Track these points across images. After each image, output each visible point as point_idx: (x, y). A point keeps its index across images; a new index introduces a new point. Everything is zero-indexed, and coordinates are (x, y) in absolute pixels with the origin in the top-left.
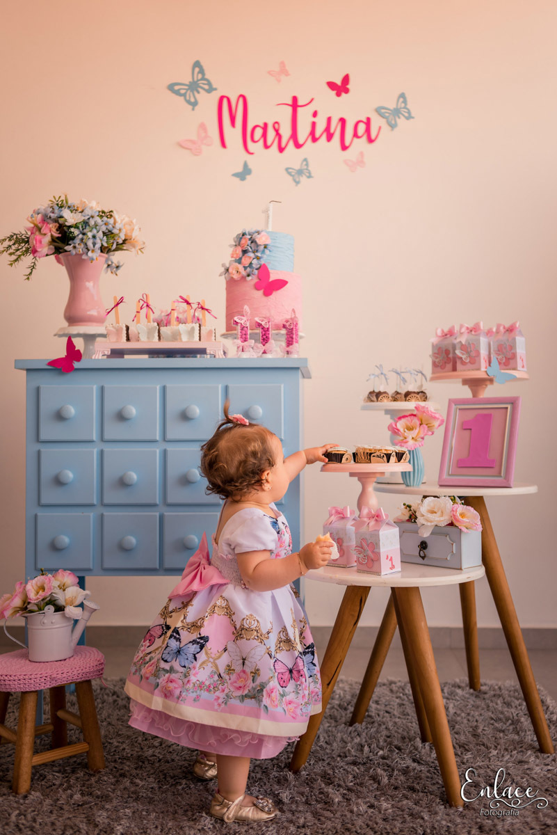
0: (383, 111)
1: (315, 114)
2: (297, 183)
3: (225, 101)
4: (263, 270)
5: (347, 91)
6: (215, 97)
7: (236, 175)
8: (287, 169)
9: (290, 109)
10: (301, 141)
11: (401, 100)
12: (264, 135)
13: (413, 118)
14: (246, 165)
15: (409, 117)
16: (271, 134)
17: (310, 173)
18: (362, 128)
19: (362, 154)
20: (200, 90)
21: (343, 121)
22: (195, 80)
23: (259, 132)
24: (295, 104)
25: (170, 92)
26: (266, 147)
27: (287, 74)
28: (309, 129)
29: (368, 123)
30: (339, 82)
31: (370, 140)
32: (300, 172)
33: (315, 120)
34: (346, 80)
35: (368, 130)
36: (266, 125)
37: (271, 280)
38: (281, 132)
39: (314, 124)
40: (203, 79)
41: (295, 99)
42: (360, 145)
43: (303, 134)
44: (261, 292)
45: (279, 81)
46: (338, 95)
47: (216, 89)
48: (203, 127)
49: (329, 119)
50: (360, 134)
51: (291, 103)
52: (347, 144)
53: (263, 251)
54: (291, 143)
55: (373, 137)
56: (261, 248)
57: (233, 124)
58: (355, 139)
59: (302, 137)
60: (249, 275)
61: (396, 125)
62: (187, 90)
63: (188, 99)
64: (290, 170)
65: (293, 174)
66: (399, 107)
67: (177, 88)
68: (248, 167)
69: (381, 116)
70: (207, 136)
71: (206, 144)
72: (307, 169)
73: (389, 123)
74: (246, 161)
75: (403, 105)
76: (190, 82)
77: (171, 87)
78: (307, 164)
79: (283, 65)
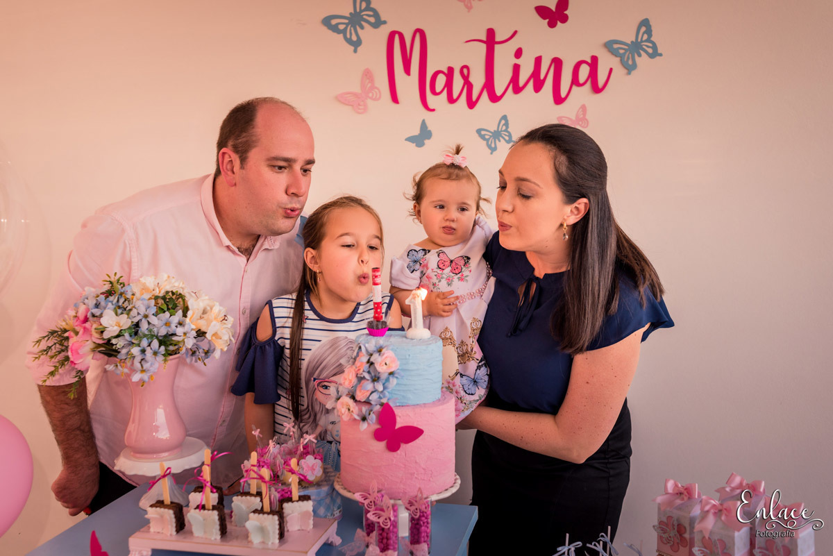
0: (616, 46)
1: (518, 53)
2: (493, 150)
3: (397, 38)
4: (387, 414)
5: (564, 19)
6: (384, 32)
7: (410, 139)
8: (479, 131)
9: (483, 47)
10: (499, 92)
12: (449, 85)
13: (661, 55)
14: (424, 125)
15: (655, 54)
16: (458, 82)
17: (510, 136)
18: (584, 71)
19: (584, 108)
20: (363, 23)
21: (557, 63)
23: (441, 81)
24: (490, 40)
26: (451, 100)
28: (509, 75)
29: (594, 63)
31: (597, 89)
32: (497, 135)
33: (517, 61)
35: (593, 75)
36: (451, 70)
37: (398, 426)
38: (471, 79)
39: (516, 68)
40: (368, 8)
41: (491, 33)
42: (581, 95)
43: (502, 79)
44: (383, 444)
45: (469, 8)
46: (552, 25)
47: (385, 22)
48: (368, 75)
49: (538, 61)
50: (582, 80)
51: (485, 39)
52: (563, 95)
53: (387, 380)
54: (485, 94)
55: (601, 84)
56: (384, 376)
57: (407, 70)
58: (574, 87)
59: (500, 86)
60: (364, 419)
61: (634, 66)
62: (347, 24)
63: (348, 36)
64: (483, 133)
65: (487, 137)
66: (639, 40)
67: (334, 22)
68: (427, 128)
69: (613, 54)
70: (373, 87)
71: (371, 98)
72: (506, 130)
73: (624, 64)
74: (424, 121)
75: (645, 37)
76: (351, 14)
77: (327, 22)
78: (507, 124)
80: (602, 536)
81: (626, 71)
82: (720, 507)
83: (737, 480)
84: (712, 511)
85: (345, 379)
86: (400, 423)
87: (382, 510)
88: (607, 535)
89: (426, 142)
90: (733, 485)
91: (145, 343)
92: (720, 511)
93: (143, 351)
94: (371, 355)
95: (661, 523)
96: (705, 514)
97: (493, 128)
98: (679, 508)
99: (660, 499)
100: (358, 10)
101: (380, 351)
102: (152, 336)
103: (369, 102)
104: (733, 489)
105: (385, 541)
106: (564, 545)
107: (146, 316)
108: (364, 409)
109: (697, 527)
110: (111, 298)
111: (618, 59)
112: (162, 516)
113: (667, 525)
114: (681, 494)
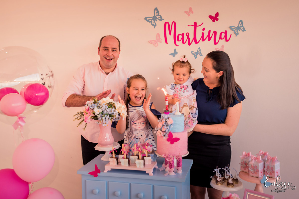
0: (232, 28)
1: (204, 29)
2: (196, 58)
3: (167, 24)
4: (170, 135)
6: (163, 22)
7: (171, 54)
8: (192, 52)
9: (193, 27)
10: (198, 41)
11: (241, 23)
12: (183, 38)
15: (244, 30)
16: (185, 38)
17: (201, 54)
18: (223, 35)
19: (223, 46)
20: (157, 20)
21: (215, 32)
23: (180, 37)
24: (195, 25)
25: (145, 21)
26: (183, 43)
27: (193, 13)
28: (201, 36)
29: (226, 33)
31: (227, 40)
32: (197, 53)
33: (203, 32)
34: (217, 14)
35: (226, 36)
36: (183, 34)
37: (173, 138)
38: (189, 37)
39: (203, 34)
40: (158, 15)
41: (195, 23)
42: (222, 42)
43: (198, 37)
45: (189, 16)
46: (214, 21)
48: (158, 35)
49: (210, 32)
50: (222, 37)
51: (194, 25)
52: (217, 42)
53: (170, 126)
54: (194, 41)
55: (228, 39)
56: (169, 125)
57: (170, 34)
58: (220, 40)
59: (198, 39)
60: (164, 136)
61: (238, 34)
62: (152, 20)
63: (152, 23)
64: (193, 53)
65: (194, 54)
66: (239, 26)
67: (148, 19)
68: (176, 51)
69: (231, 30)
70: (160, 39)
71: (159, 42)
72: (200, 52)
73: (235, 33)
74: (175, 49)
75: (241, 25)
76: (153, 17)
77: (146, 19)
78: (200, 50)
79: (191, 9)
80: (226, 167)
81: (235, 35)
82: (256, 158)
83: (262, 152)
84: (254, 159)
85: (159, 126)
86: (174, 137)
87: (170, 158)
88: (227, 166)
89: (176, 55)
90: (261, 153)
91: (106, 116)
92: (256, 159)
93: (105, 118)
94: (166, 119)
95: (241, 163)
96: (252, 160)
97: (196, 51)
98: (246, 158)
99: (241, 157)
100: (155, 16)
101: (168, 118)
102: (107, 115)
103: (158, 43)
104: (260, 154)
105: (171, 166)
106: (216, 169)
107: (105, 109)
108: (164, 133)
109: (250, 163)
110: (95, 104)
111: (233, 32)
112: (113, 161)
113: (243, 163)
114: (247, 155)
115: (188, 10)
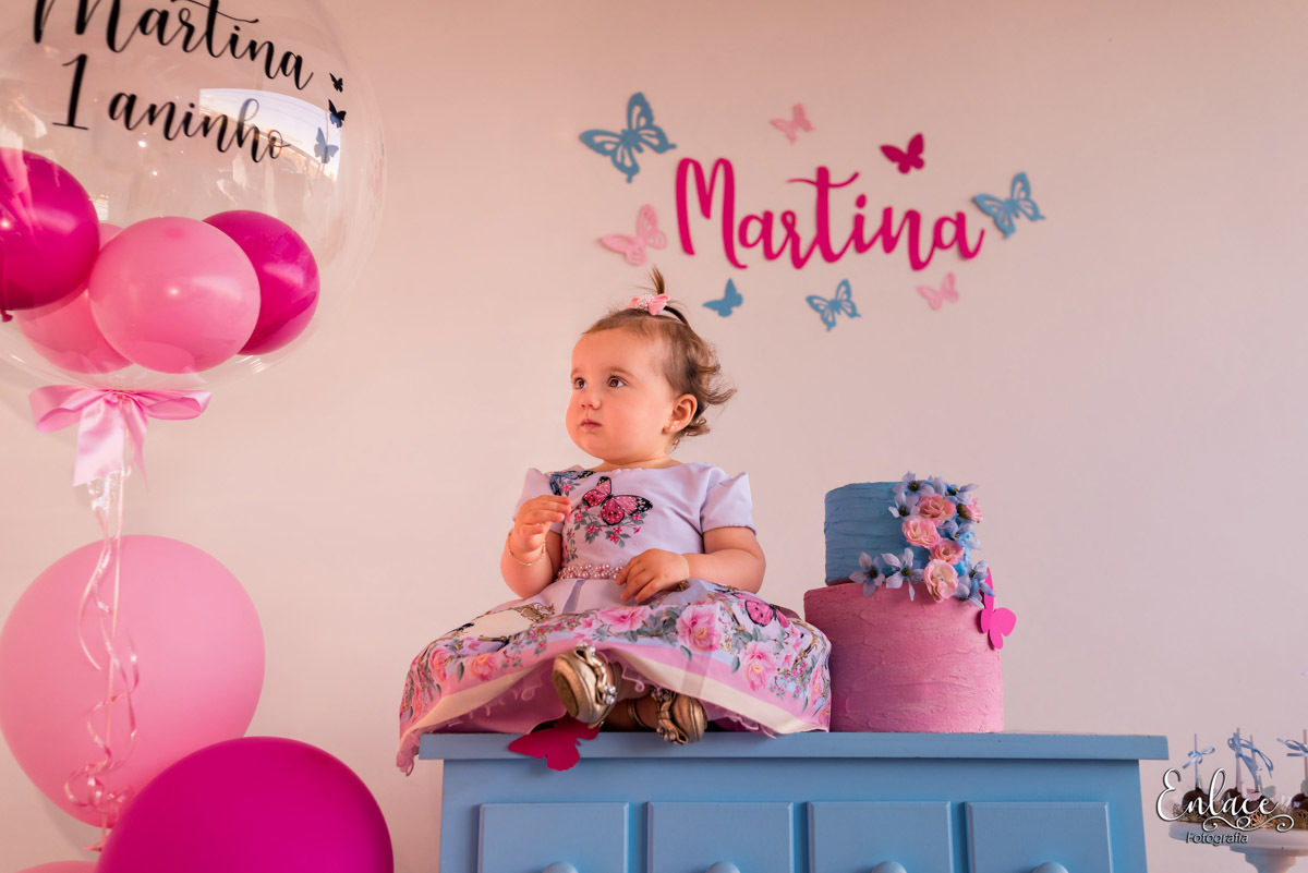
0: (988, 203)
1: (861, 202)
2: (830, 325)
3: (691, 169)
5: (919, 164)
6: (671, 161)
7: (711, 305)
8: (810, 299)
9: (812, 191)
10: (836, 248)
11: (1019, 185)
12: (766, 235)
13: (1043, 218)
14: (730, 287)
16: (779, 234)
17: (853, 308)
18: (949, 232)
19: (951, 278)
20: (643, 146)
21: (913, 218)
22: (634, 127)
23: (754, 230)
24: (823, 181)
26: (770, 255)
27: (807, 127)
28: (850, 228)
29: (960, 221)
30: (903, 146)
31: (967, 254)
32: (835, 305)
33: (860, 211)
34: (917, 143)
35: (960, 236)
36: (768, 215)
38: (799, 229)
39: (859, 221)
40: (650, 126)
41: (823, 173)
42: (947, 260)
43: (839, 234)
46: (904, 169)
47: (673, 147)
48: (647, 214)
49: (888, 213)
50: (946, 241)
51: (815, 180)
52: (923, 258)
54: (817, 250)
55: (971, 247)
57: (706, 211)
58: (937, 250)
59: (837, 242)
61: (1011, 229)
62: (618, 145)
63: (619, 161)
64: (815, 302)
65: (822, 308)
66: (1015, 198)
67: (598, 139)
68: (735, 291)
69: (983, 212)
70: (655, 231)
71: (653, 246)
72: (848, 300)
73: (998, 226)
74: (730, 280)
75: (1023, 194)
76: (623, 131)
77: (587, 138)
78: (848, 292)
79: (799, 112)
115: (788, 116)
